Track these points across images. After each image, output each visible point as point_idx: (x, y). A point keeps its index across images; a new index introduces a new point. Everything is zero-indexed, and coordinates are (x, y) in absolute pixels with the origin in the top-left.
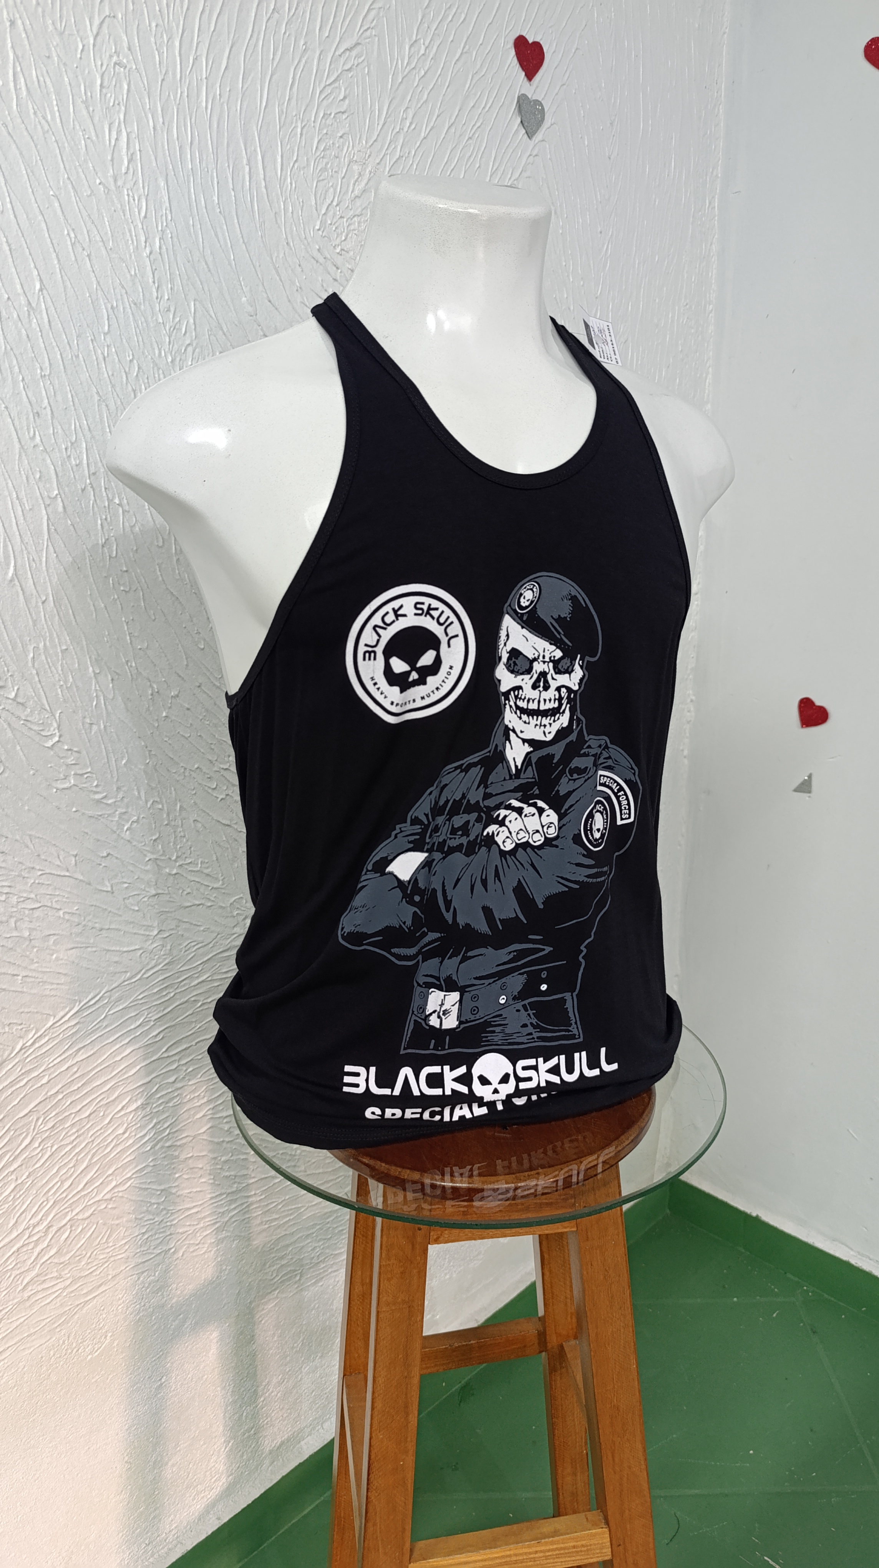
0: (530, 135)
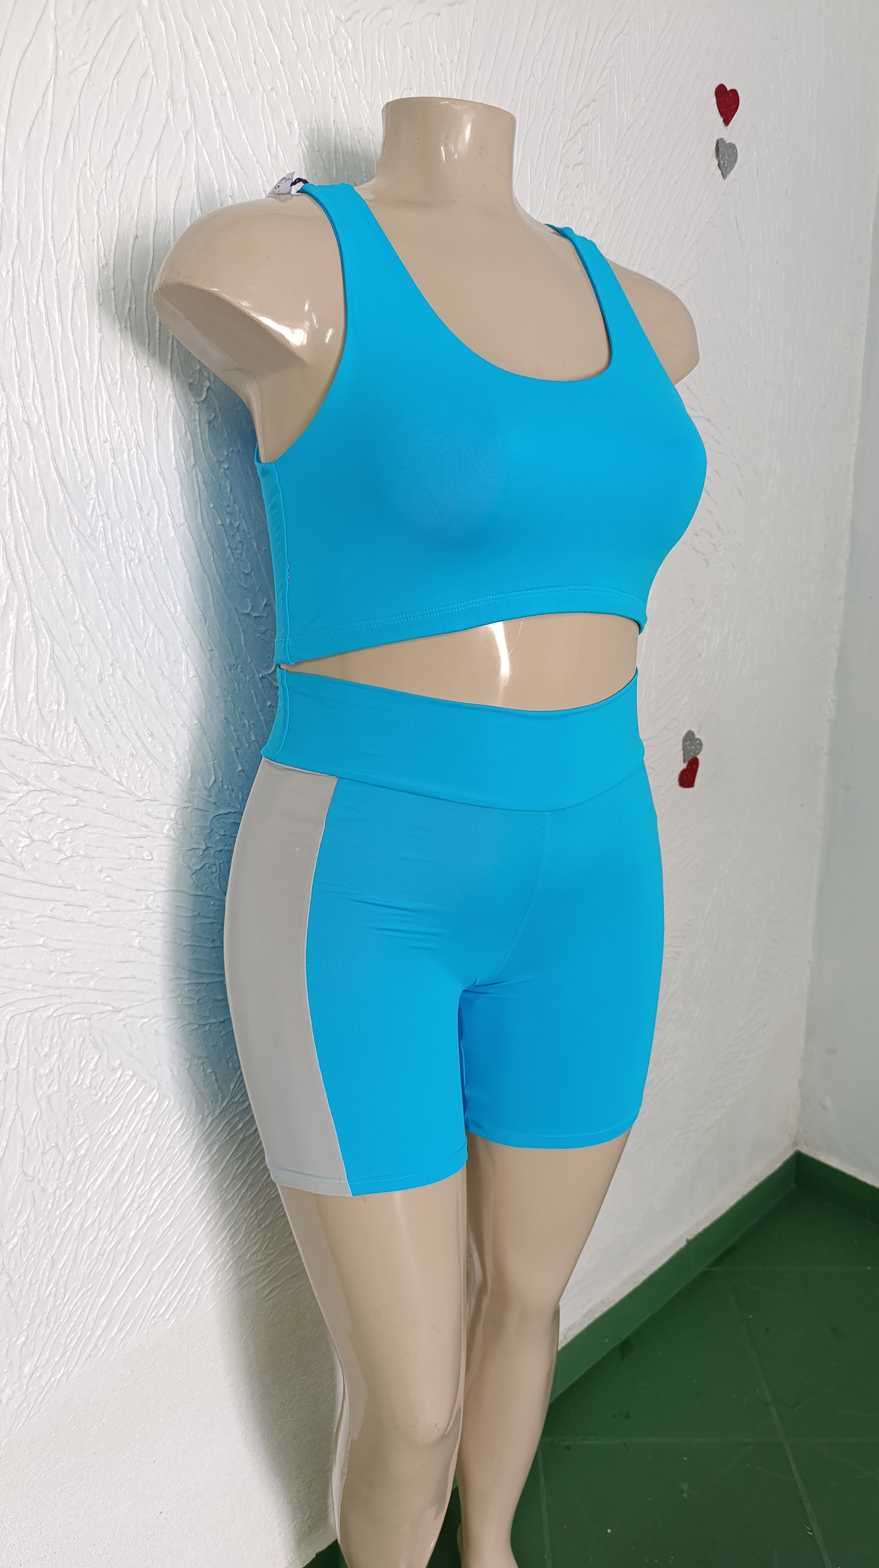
0: (724, 176)
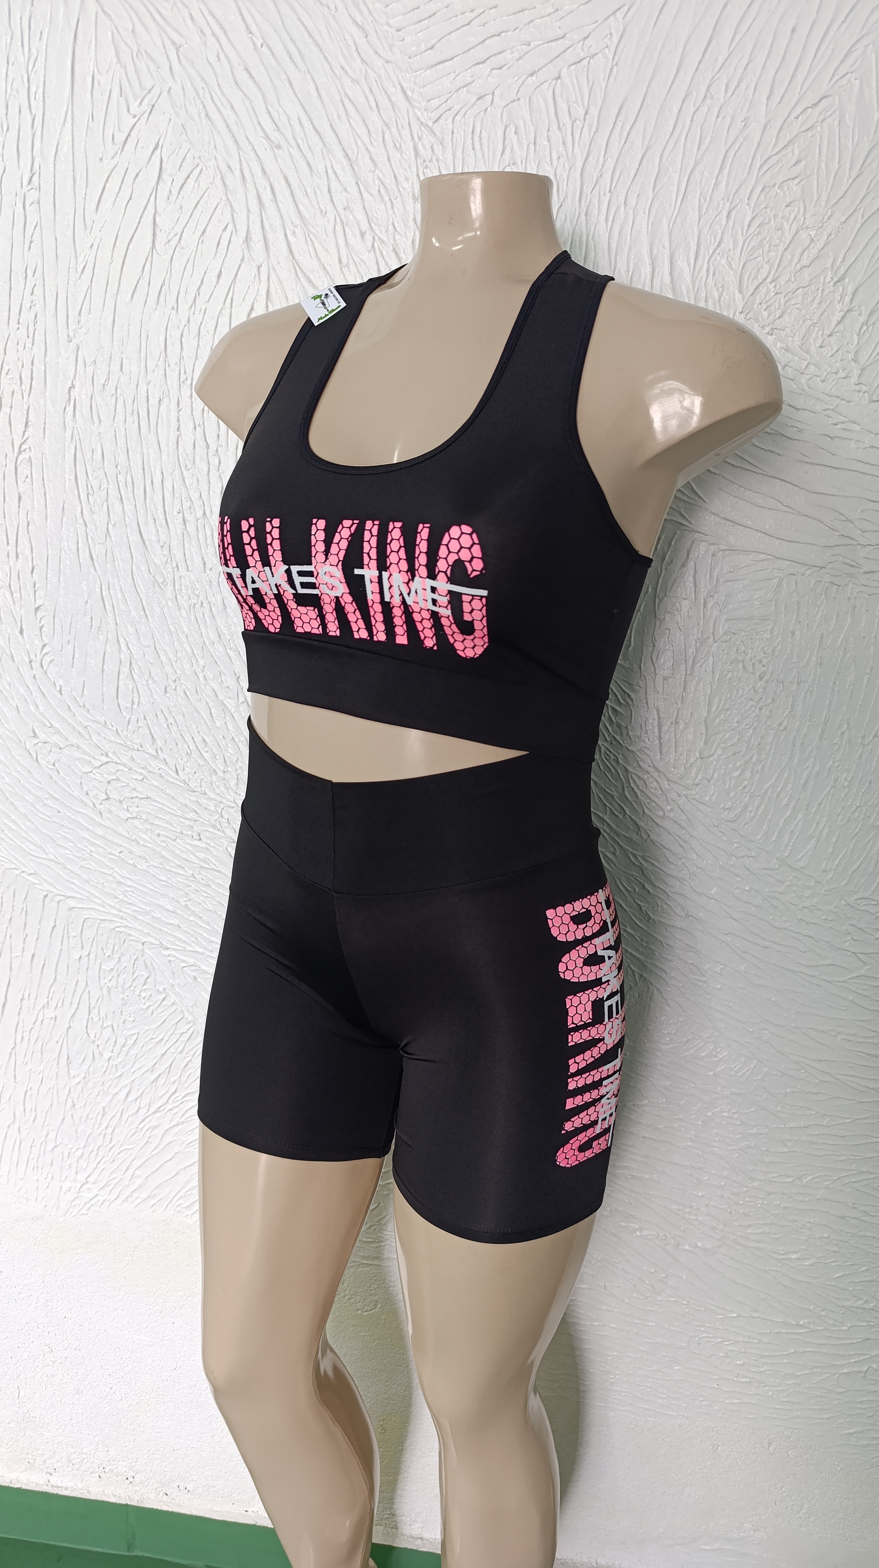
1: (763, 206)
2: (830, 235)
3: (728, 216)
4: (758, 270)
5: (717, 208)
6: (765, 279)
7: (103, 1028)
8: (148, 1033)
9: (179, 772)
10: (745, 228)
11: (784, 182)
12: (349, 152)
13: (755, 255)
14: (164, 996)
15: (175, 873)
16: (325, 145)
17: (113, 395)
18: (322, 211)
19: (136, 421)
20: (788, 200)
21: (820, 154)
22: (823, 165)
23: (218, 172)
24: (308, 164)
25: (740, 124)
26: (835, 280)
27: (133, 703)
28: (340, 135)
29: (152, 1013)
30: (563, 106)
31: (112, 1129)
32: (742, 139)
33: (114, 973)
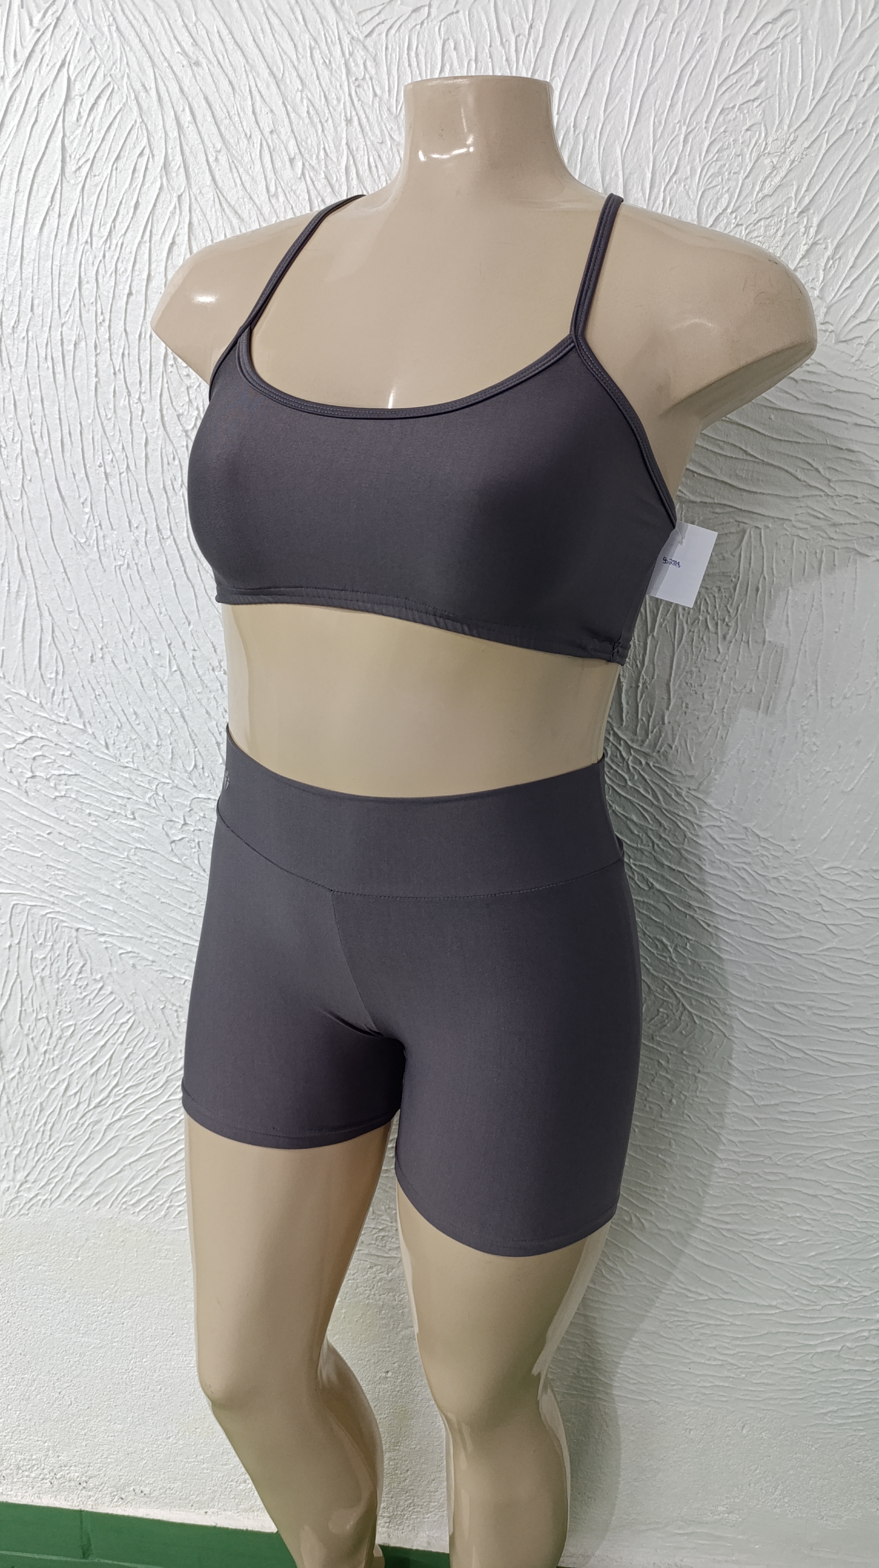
1: (722, 130)
2: (793, 161)
3: (685, 141)
4: (718, 199)
5: (673, 132)
6: (725, 209)
7: (37, 1020)
8: (86, 1023)
9: (110, 747)
10: (703, 154)
11: (744, 103)
12: (274, 69)
13: (714, 183)
14: (101, 985)
15: (109, 854)
16: (247, 62)
17: (24, 338)
18: (246, 135)
19: (51, 367)
20: (749, 124)
21: (781, 73)
22: (785, 84)
23: (131, 91)
24: (230, 83)
25: (695, 40)
26: (799, 210)
27: (57, 673)
28: (264, 51)
29: (89, 1003)
30: (506, 20)
31: (51, 1125)
32: (698, 57)
33: (48, 962)
